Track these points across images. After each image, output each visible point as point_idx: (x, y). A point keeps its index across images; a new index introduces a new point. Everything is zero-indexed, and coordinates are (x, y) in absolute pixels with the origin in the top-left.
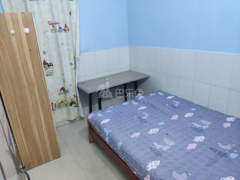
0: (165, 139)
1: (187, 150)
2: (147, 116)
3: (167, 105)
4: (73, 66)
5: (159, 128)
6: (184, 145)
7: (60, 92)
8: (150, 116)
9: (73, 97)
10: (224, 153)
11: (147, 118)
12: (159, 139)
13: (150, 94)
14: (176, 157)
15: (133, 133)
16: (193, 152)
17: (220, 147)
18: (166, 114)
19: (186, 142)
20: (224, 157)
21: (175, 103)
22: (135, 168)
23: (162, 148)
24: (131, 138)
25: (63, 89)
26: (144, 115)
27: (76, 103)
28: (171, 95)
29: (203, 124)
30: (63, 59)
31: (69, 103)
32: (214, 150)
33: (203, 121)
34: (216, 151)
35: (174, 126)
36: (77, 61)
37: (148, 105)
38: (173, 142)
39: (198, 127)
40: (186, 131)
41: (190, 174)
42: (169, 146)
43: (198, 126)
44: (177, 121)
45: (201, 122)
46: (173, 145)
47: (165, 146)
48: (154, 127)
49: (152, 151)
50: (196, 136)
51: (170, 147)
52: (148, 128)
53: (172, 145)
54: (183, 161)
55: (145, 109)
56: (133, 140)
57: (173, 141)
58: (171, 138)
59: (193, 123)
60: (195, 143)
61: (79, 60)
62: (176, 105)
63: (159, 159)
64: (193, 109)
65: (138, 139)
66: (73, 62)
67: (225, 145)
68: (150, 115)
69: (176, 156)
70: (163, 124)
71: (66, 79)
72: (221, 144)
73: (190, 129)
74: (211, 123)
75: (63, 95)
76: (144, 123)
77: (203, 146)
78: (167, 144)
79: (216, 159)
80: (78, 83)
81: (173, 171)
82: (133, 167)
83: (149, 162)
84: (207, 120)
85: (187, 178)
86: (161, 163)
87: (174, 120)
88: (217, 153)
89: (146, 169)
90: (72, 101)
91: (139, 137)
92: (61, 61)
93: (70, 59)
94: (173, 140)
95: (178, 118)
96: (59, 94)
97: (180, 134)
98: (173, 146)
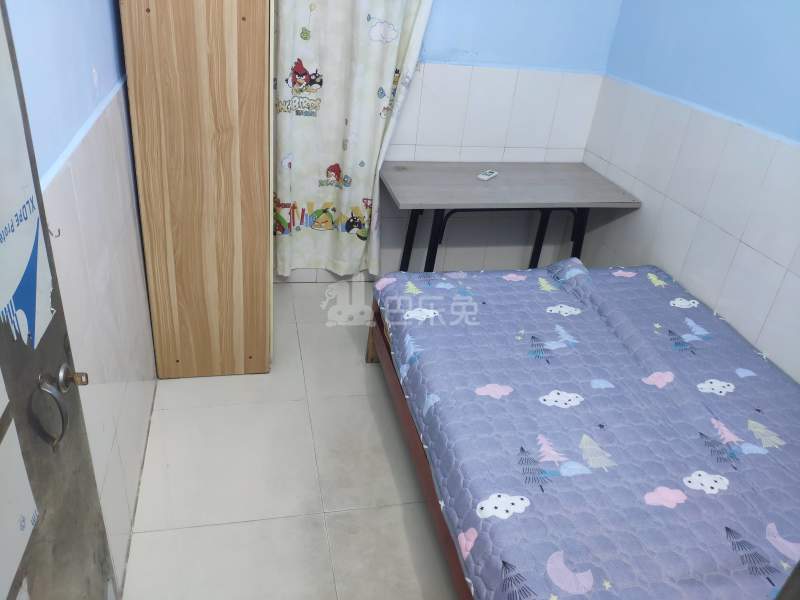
0: (585, 438)
1: (642, 503)
2: (566, 342)
3: (657, 326)
4: (385, 102)
5: (584, 396)
6: (639, 480)
7: (324, 178)
8: (576, 345)
9: (361, 205)
10: (772, 564)
11: (559, 350)
12: (566, 431)
13: (616, 268)
14: (590, 511)
15: (489, 382)
16: (658, 519)
17: (769, 538)
18: (636, 358)
19: (652, 477)
20: (763, 578)
21: (689, 331)
22: (446, 492)
23: (560, 463)
24: (475, 394)
25: (336, 169)
26: (555, 337)
27: (366, 226)
28: (689, 297)
29: (750, 438)
30: (359, 68)
31: (344, 221)
32: (739, 540)
33: (756, 427)
34: (742, 545)
35: (639, 405)
36: (402, 89)
37: (590, 306)
38: (610, 458)
39: (724, 439)
40: (673, 438)
41: (607, 585)
42: (587, 466)
43: (727, 435)
44: (660, 394)
45: (746, 426)
46: (601, 468)
47: (572, 462)
48: (570, 388)
49: (521, 462)
50: (701, 469)
51: (587, 471)
52: (545, 383)
53: (599, 466)
54: (609, 532)
55: (572, 316)
56: (479, 404)
57: (609, 455)
58: (611, 442)
59: (714, 421)
60: (683, 491)
61: (408, 86)
62: (687, 338)
63: (529, 495)
64: (743, 373)
65: (496, 405)
66: (388, 88)
67: (788, 539)
68: (575, 341)
69: (593, 510)
70: (606, 389)
71: (351, 139)
72: (778, 529)
73: (693, 437)
74: (783, 443)
75: (332, 189)
76: (544, 361)
77: (704, 511)
78: (584, 457)
79: (728, 572)
80: (385, 162)
81: (556, 549)
82: (444, 485)
83: (494, 492)
84: (774, 429)
85: (589, 592)
86: (529, 509)
87: (655, 387)
88: (742, 553)
89: (475, 508)
90: (353, 218)
91: (502, 400)
92: (350, 76)
93: (381, 74)
94: (611, 453)
95: (669, 384)
96: (321, 184)
97: (649, 440)
98: (600, 471)
